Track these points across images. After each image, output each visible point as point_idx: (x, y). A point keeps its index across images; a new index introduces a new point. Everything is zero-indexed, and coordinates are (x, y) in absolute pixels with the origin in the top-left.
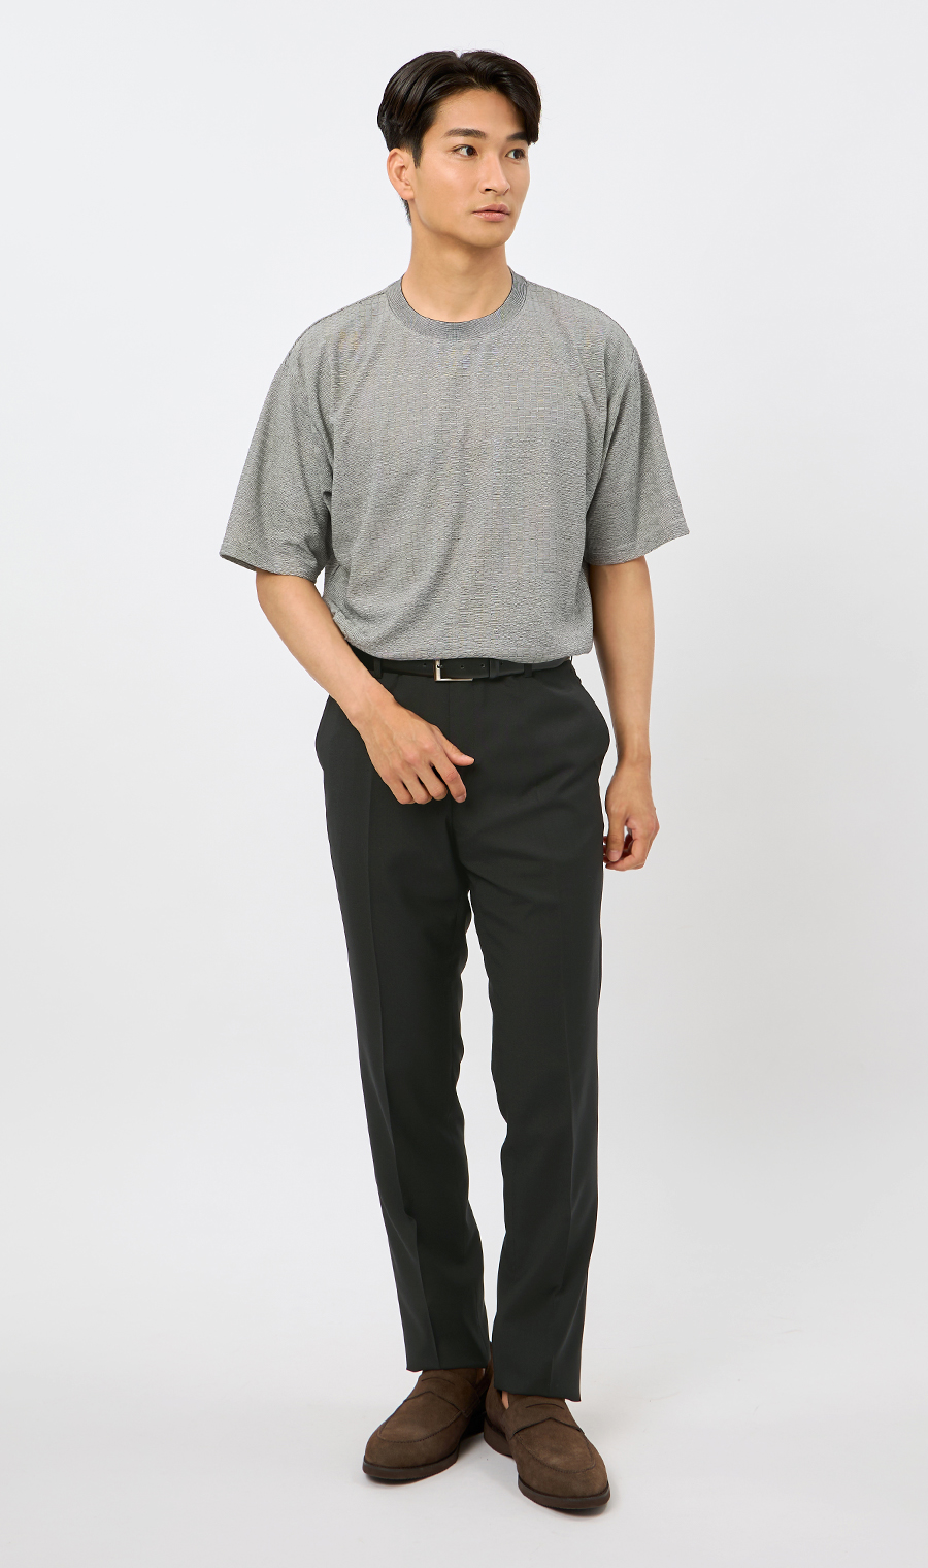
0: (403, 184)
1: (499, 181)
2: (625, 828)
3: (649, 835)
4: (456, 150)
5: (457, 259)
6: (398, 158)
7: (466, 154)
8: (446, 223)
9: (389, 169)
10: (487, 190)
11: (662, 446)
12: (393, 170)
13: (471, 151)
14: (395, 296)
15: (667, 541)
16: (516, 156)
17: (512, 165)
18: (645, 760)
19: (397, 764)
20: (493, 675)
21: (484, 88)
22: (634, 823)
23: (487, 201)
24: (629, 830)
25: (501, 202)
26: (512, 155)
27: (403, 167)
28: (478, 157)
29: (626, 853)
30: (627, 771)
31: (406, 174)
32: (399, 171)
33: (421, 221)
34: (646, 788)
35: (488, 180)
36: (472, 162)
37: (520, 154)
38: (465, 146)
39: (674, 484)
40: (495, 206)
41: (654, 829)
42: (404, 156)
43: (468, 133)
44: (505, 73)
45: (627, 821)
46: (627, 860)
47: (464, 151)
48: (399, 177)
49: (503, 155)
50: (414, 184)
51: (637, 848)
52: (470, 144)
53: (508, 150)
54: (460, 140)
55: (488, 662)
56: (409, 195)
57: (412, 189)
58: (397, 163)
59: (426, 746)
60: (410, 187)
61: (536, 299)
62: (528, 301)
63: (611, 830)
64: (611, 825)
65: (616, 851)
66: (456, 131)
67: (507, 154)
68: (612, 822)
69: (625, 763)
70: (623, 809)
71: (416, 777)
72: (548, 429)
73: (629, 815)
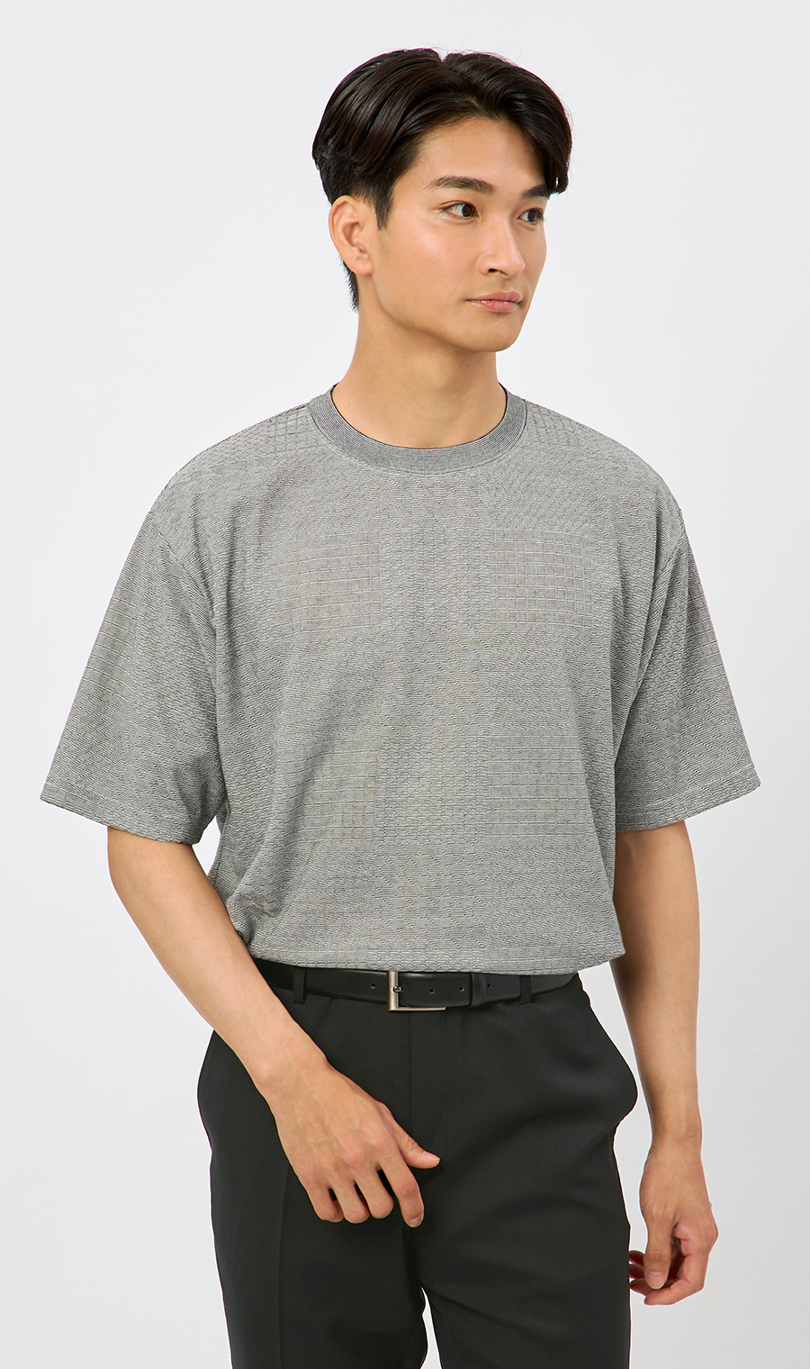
0: (355, 250)
1: (510, 259)
3: (706, 1246)
4: (445, 208)
5: (432, 366)
6: (348, 210)
7: (460, 214)
8: (423, 314)
9: (332, 228)
10: (492, 270)
11: (717, 658)
12: (338, 229)
13: (469, 210)
14: (324, 411)
15: (727, 800)
16: (531, 219)
17: (524, 230)
18: (694, 1133)
19: (326, 1162)
20: (476, 1002)
21: (491, 116)
22: (684, 1231)
23: (486, 287)
25: (510, 289)
26: (525, 217)
27: (357, 223)
28: (479, 220)
30: (670, 1153)
31: (359, 236)
32: (349, 231)
33: (382, 308)
34: (697, 1175)
35: (493, 256)
36: (470, 228)
37: (536, 215)
38: (457, 204)
39: (736, 714)
40: (501, 292)
42: (358, 208)
43: (465, 183)
44: (519, 96)
45: (675, 1228)
46: (676, 1288)
47: (458, 211)
48: (349, 238)
49: (515, 216)
50: (374, 251)
51: (689, 1268)
52: (468, 200)
53: (522, 210)
54: (451, 194)
55: (469, 980)
56: (362, 266)
57: (369, 259)
58: (346, 218)
59: (374, 1141)
60: (365, 256)
61: (541, 423)
62: (530, 427)
63: (652, 1241)
64: (652, 1235)
65: (659, 1274)
66: (448, 179)
67: (519, 218)
68: (653, 1230)
69: (668, 1139)
70: (670, 1211)
71: (353, 1185)
72: (562, 618)
73: (677, 1219)
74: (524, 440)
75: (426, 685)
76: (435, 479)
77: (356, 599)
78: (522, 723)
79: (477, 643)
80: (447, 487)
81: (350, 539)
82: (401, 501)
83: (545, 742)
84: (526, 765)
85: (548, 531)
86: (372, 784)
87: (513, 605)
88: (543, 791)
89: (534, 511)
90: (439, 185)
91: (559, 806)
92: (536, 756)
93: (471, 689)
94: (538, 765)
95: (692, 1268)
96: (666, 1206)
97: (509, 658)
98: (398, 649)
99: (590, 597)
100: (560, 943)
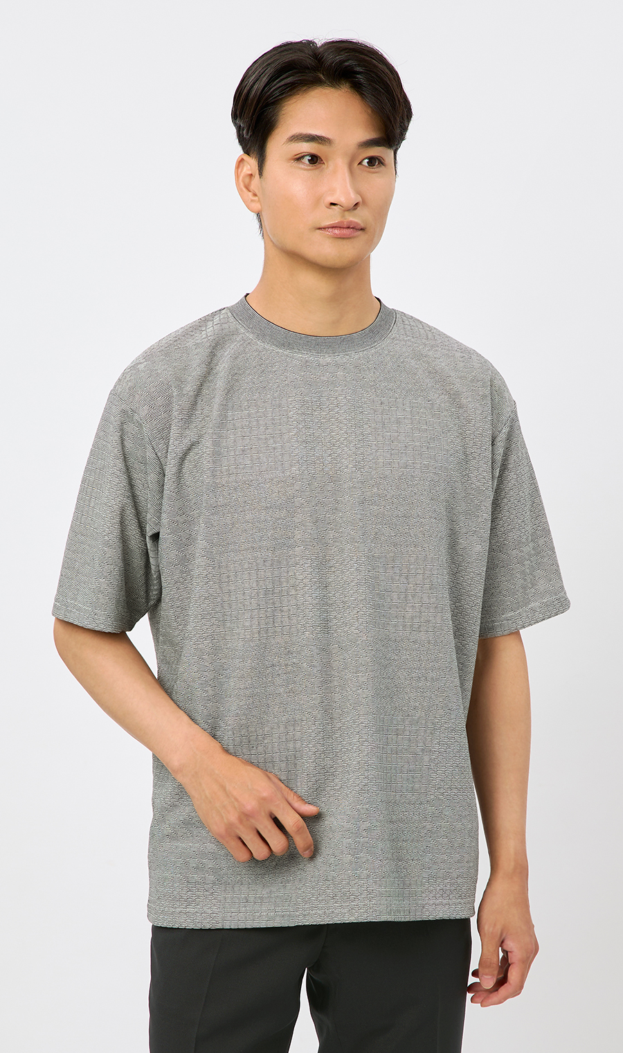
0: (250, 194)
1: (346, 194)
2: (500, 948)
3: (528, 958)
4: (299, 159)
6: (247, 164)
7: (309, 163)
8: (291, 242)
9: (237, 176)
10: (334, 204)
12: (241, 178)
13: (316, 160)
14: (244, 311)
16: (373, 165)
17: (364, 174)
18: (522, 871)
21: (333, 85)
22: (510, 945)
23: (333, 217)
24: (504, 951)
25: (349, 218)
26: (366, 163)
27: (250, 175)
28: (323, 167)
29: (502, 981)
30: (501, 886)
31: (252, 184)
32: (247, 180)
33: (269, 237)
34: (523, 903)
35: (335, 192)
36: (317, 172)
37: (377, 161)
40: (342, 222)
41: (532, 950)
42: (250, 163)
43: (314, 139)
45: (503, 942)
46: (503, 990)
47: (307, 160)
48: (246, 187)
49: (355, 163)
50: (261, 194)
51: (513, 975)
52: (313, 151)
53: (361, 157)
54: (306, 147)
56: (257, 206)
57: (261, 200)
58: (245, 171)
59: (265, 794)
60: (256, 198)
61: (407, 322)
62: (399, 324)
63: (484, 951)
64: (484, 947)
65: (490, 977)
66: (297, 136)
67: (360, 163)
68: (485, 943)
69: (500, 874)
70: (499, 927)
71: (255, 832)
72: (427, 467)
73: (504, 935)
74: (394, 334)
75: (327, 516)
76: (328, 360)
77: (272, 451)
78: (395, 545)
79: (363, 483)
80: (337, 365)
81: (266, 404)
82: (304, 375)
83: (412, 560)
84: (397, 578)
85: (414, 401)
86: (293, 592)
87: (389, 456)
88: (410, 598)
89: (404, 385)
90: (292, 141)
91: (423, 609)
92: (405, 571)
93: (359, 516)
94: (407, 578)
95: (514, 973)
96: (495, 925)
97: (386, 495)
98: (304, 488)
99: (448, 451)
100: (418, 715)
